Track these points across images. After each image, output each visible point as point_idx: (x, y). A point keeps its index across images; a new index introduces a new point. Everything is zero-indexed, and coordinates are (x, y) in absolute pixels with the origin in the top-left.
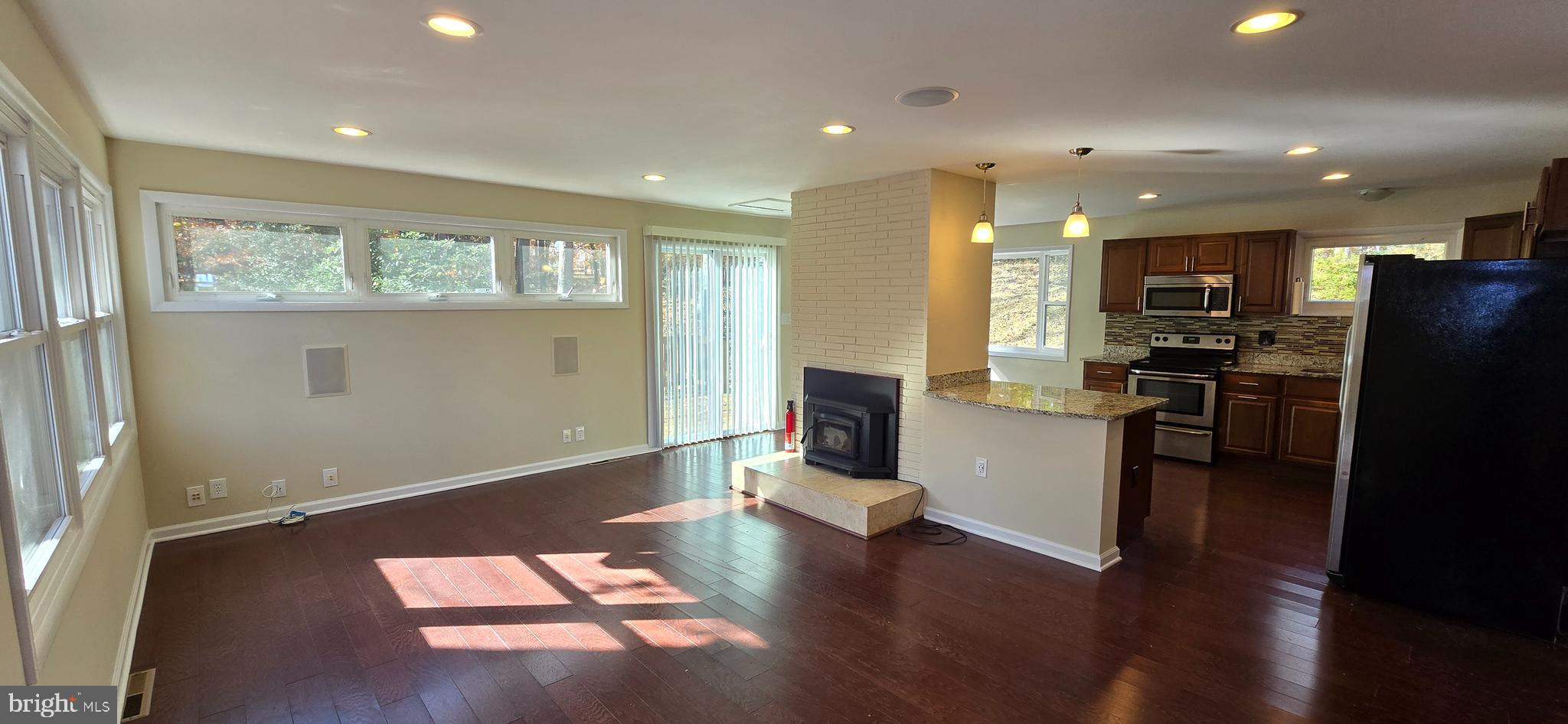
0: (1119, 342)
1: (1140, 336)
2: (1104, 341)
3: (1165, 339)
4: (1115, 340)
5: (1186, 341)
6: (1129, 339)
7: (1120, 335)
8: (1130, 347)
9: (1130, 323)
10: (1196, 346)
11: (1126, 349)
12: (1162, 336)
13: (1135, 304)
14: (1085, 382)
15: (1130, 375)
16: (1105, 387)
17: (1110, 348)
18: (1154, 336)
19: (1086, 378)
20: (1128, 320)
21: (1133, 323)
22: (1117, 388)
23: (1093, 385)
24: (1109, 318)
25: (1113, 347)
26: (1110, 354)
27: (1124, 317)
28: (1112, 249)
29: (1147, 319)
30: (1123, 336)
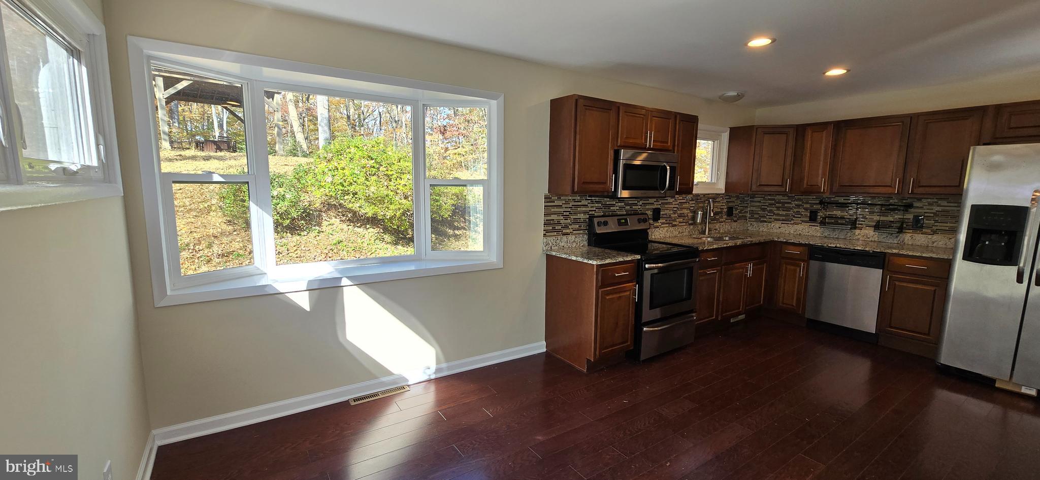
0: (558, 231)
1: (575, 221)
2: (543, 233)
3: (606, 223)
4: (554, 230)
5: (620, 224)
6: (566, 227)
8: (570, 237)
9: (567, 208)
10: (628, 228)
11: (566, 240)
12: (602, 220)
13: (605, 183)
14: (598, 293)
15: (645, 272)
16: (620, 292)
17: (551, 240)
18: (596, 220)
19: (601, 287)
20: (565, 204)
21: (570, 208)
22: (630, 290)
23: (608, 295)
24: (547, 202)
25: (554, 238)
26: (551, 248)
27: (562, 200)
28: (586, 109)
29: (581, 202)
30: (561, 223)
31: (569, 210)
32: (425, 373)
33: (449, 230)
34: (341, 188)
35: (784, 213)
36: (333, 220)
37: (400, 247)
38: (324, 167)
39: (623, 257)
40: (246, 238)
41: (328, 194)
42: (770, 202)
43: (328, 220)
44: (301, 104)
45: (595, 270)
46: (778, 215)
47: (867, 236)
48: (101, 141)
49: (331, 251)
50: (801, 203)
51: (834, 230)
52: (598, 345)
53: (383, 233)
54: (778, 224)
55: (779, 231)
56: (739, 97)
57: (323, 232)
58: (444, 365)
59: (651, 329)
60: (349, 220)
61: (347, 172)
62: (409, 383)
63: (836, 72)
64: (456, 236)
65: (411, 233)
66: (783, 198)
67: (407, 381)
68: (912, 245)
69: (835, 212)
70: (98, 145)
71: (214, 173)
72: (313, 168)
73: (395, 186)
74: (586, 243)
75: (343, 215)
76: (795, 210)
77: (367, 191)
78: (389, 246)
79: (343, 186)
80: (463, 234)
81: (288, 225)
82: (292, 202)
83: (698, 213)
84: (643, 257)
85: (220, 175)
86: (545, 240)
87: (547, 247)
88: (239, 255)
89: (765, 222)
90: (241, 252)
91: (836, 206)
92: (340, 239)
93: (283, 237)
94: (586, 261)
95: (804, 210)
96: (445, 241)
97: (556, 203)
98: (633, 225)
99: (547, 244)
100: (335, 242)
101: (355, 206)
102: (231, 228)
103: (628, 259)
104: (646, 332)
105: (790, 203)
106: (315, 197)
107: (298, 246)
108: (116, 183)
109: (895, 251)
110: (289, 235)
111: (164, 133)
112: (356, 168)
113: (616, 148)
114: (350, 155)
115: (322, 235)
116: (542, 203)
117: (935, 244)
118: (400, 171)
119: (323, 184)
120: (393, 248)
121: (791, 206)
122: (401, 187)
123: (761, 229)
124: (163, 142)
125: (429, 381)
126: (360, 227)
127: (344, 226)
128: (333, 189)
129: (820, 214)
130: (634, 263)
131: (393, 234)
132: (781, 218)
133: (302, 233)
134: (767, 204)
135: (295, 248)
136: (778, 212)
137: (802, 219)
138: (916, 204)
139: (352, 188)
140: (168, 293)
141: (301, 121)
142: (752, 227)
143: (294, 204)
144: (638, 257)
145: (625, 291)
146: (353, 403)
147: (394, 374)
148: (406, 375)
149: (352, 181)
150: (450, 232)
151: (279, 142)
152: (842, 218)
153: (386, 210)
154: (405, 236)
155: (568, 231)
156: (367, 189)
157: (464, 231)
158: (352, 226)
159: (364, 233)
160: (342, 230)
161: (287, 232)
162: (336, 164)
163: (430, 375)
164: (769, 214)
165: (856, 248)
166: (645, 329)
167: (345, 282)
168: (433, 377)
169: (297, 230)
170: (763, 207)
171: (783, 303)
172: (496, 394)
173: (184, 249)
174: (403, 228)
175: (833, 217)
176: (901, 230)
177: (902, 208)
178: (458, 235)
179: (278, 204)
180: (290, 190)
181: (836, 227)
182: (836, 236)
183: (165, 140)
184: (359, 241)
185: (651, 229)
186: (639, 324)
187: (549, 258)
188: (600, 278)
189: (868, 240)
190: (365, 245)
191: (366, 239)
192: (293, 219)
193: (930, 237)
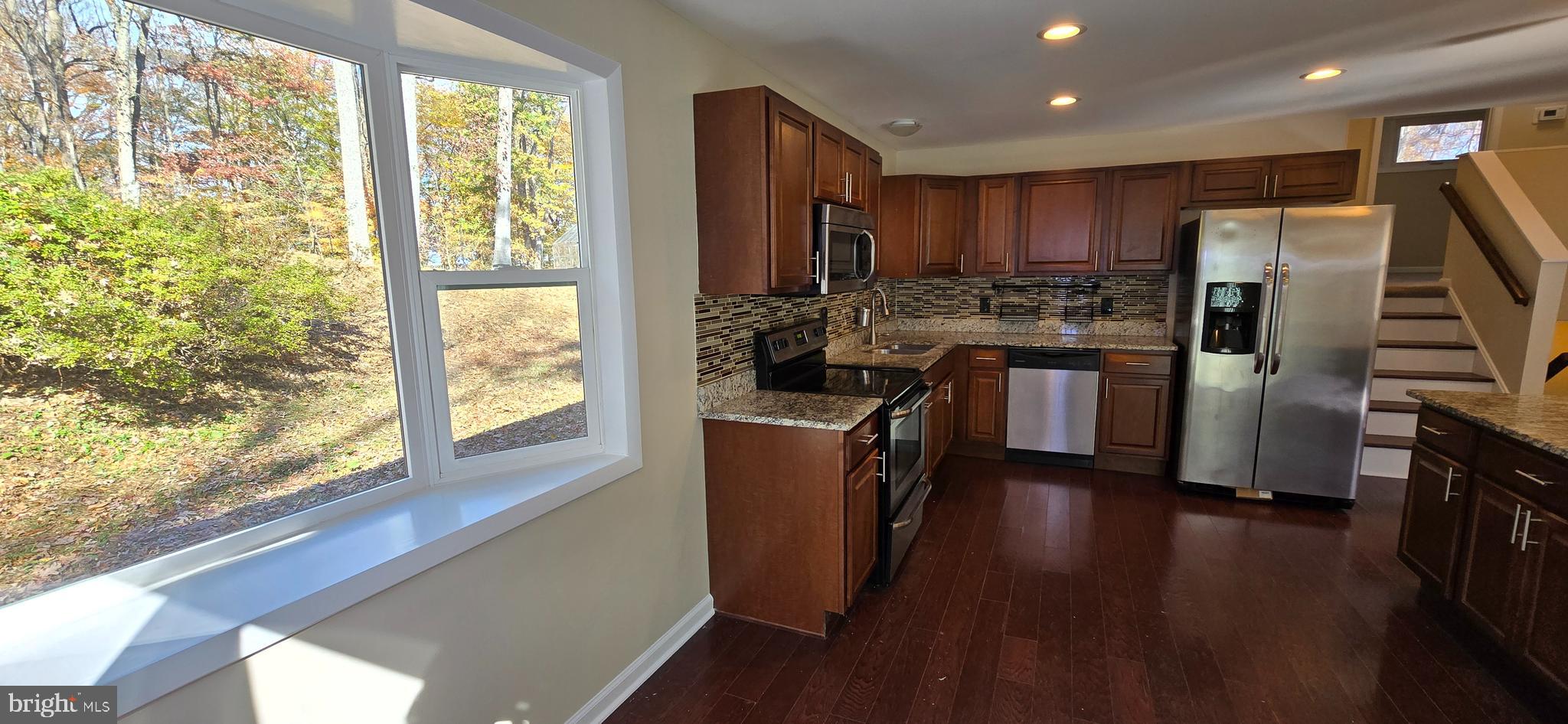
0: (717, 370)
1: (738, 345)
2: (696, 376)
4: (714, 368)
6: (727, 359)
8: (733, 377)
9: (727, 320)
11: (729, 384)
12: (778, 337)
13: (805, 269)
14: (847, 483)
15: (891, 426)
16: (866, 472)
17: (711, 387)
18: (769, 340)
19: (851, 471)
20: (722, 312)
21: (730, 319)
22: (874, 464)
23: (857, 481)
24: (700, 312)
25: (714, 385)
26: (712, 405)
27: (718, 304)
28: (782, 120)
29: (743, 306)
30: (720, 353)
31: (729, 323)
33: (292, 376)
35: (946, 303)
37: (164, 429)
42: (925, 288)
45: (841, 441)
46: (939, 306)
47: (1052, 328)
50: (967, 288)
51: (1013, 322)
53: (102, 402)
54: (939, 320)
55: (941, 329)
56: (917, 126)
63: (1063, 101)
64: (313, 385)
66: (943, 282)
68: (1103, 335)
69: (1012, 299)
73: (138, 286)
74: (754, 385)
76: (961, 298)
78: (132, 432)
80: (329, 380)
83: (863, 312)
84: (886, 400)
86: (700, 391)
89: (921, 317)
91: (1013, 290)
95: (972, 298)
96: (288, 399)
97: (712, 312)
98: (812, 341)
99: (705, 398)
103: (874, 409)
105: (952, 289)
109: (1112, 346)
113: (814, 202)
117: (1127, 333)
120: (145, 433)
121: (955, 292)
122: (157, 289)
123: (917, 329)
129: (993, 303)
130: (877, 413)
131: (136, 401)
132: (942, 310)
134: (922, 292)
136: (938, 302)
137: (970, 310)
138: (1103, 284)
142: (903, 325)
144: (881, 401)
145: (871, 468)
150: (294, 377)
152: (1021, 306)
153: (122, 345)
154: (176, 401)
155: (730, 366)
157: (330, 374)
164: (925, 306)
165: (1066, 346)
166: (894, 526)
170: (916, 296)
171: (977, 432)
175: (1009, 306)
176: (1091, 315)
177: (1090, 290)
178: (317, 383)
181: (1013, 318)
182: (1016, 331)
186: (884, 521)
187: (707, 423)
188: (848, 454)
189: (1054, 332)
191: (49, 423)
193: (1121, 323)
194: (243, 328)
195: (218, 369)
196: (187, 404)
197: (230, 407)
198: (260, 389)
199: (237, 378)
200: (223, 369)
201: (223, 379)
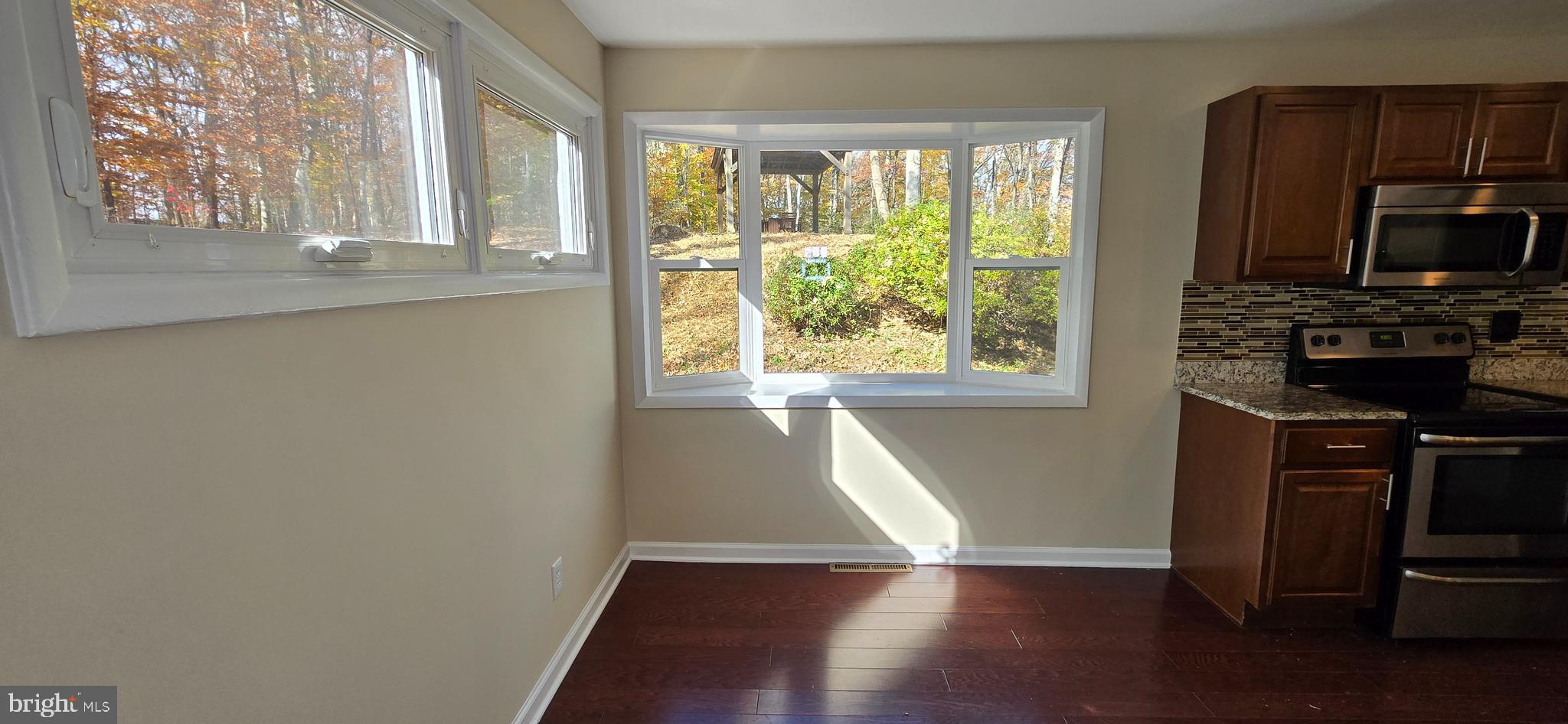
0: (1212, 351)
1: (1257, 334)
2: (1176, 352)
3: (1334, 341)
4: (1202, 348)
5: (1375, 341)
6: (1233, 343)
7: (1215, 335)
8: (1239, 363)
9: (1239, 307)
10: (1399, 353)
11: (1229, 367)
12: (1326, 333)
13: (1328, 258)
14: (1278, 477)
15: (1418, 452)
16: (1338, 484)
17: (1194, 366)
18: (1307, 334)
19: (1287, 465)
20: (1230, 299)
21: (1243, 307)
22: (1373, 483)
23: (1305, 484)
24: (1189, 296)
25: (1201, 363)
26: (1193, 381)
27: (1225, 292)
28: (1282, 112)
29: (1274, 296)
30: (1221, 336)
31: (1243, 311)
32: (939, 552)
34: (903, 274)
36: (895, 320)
37: (982, 364)
38: (886, 246)
39: (1354, 411)
40: (790, 339)
41: (886, 283)
43: (889, 319)
44: (887, 161)
45: (1272, 431)
48: (592, 228)
49: (885, 363)
52: (1271, 581)
57: (879, 336)
58: (972, 548)
59: (1433, 578)
60: (916, 320)
61: (913, 252)
62: (916, 562)
65: (1003, 344)
67: (914, 558)
70: (588, 233)
71: (702, 258)
72: (873, 248)
74: (1281, 379)
75: (910, 314)
77: (937, 279)
79: (905, 272)
81: (836, 324)
82: (843, 294)
84: (1413, 416)
85: (708, 261)
86: (1180, 366)
87: (1184, 378)
88: (779, 360)
90: (782, 357)
92: (901, 346)
93: (830, 340)
94: (1252, 411)
97: (1211, 298)
98: (1418, 345)
99: (1184, 373)
100: (892, 350)
101: (919, 300)
102: (776, 325)
103: (1365, 417)
104: (1411, 580)
106: (872, 289)
107: (846, 351)
108: (604, 272)
110: (838, 338)
111: (730, 213)
112: (926, 246)
113: (1364, 183)
114: (921, 228)
115: (877, 340)
116: (1177, 299)
118: (989, 248)
119: (881, 270)
124: (728, 224)
125: (946, 566)
126: (929, 331)
127: (908, 329)
128: (893, 277)
130: (1385, 427)
133: (854, 337)
135: (842, 356)
139: (917, 275)
140: (649, 393)
141: (887, 184)
143: (847, 297)
144: (1401, 415)
145: (1354, 484)
146: (833, 570)
147: (894, 544)
148: (912, 548)
149: (918, 264)
151: (847, 215)
154: (994, 347)
155: (1236, 351)
156: (937, 275)
158: (918, 330)
159: (933, 340)
160: (904, 334)
161: (835, 334)
162: (900, 242)
163: (947, 559)
166: (1408, 573)
167: (833, 403)
168: (952, 562)
169: (849, 332)
172: (1043, 615)
173: (726, 349)
174: (987, 334)
179: (826, 297)
180: (842, 279)
183: (730, 222)
184: (925, 351)
185: (1474, 360)
186: (1391, 560)
187: (1187, 400)
188: (1283, 448)
190: (932, 357)
191: (935, 349)
192: (843, 317)
194: (1030, 301)
195: (1024, 331)
196: (1000, 350)
197: (1021, 357)
198: (1043, 349)
199: (1033, 338)
200: (1027, 331)
201: (1025, 338)
